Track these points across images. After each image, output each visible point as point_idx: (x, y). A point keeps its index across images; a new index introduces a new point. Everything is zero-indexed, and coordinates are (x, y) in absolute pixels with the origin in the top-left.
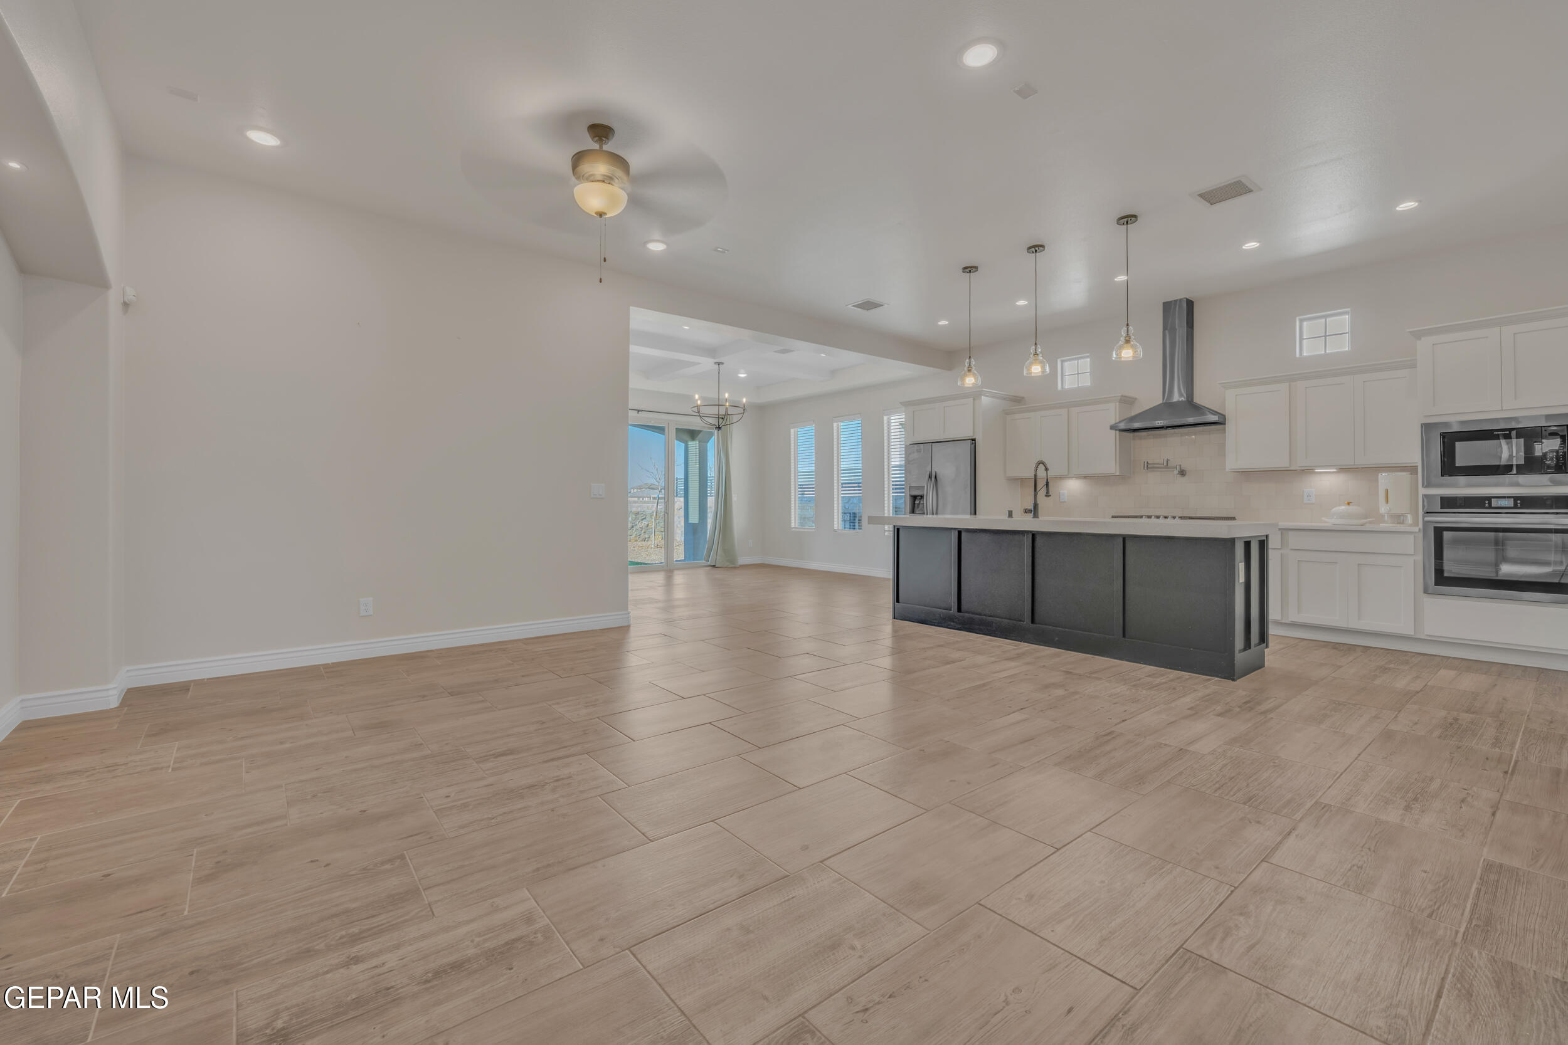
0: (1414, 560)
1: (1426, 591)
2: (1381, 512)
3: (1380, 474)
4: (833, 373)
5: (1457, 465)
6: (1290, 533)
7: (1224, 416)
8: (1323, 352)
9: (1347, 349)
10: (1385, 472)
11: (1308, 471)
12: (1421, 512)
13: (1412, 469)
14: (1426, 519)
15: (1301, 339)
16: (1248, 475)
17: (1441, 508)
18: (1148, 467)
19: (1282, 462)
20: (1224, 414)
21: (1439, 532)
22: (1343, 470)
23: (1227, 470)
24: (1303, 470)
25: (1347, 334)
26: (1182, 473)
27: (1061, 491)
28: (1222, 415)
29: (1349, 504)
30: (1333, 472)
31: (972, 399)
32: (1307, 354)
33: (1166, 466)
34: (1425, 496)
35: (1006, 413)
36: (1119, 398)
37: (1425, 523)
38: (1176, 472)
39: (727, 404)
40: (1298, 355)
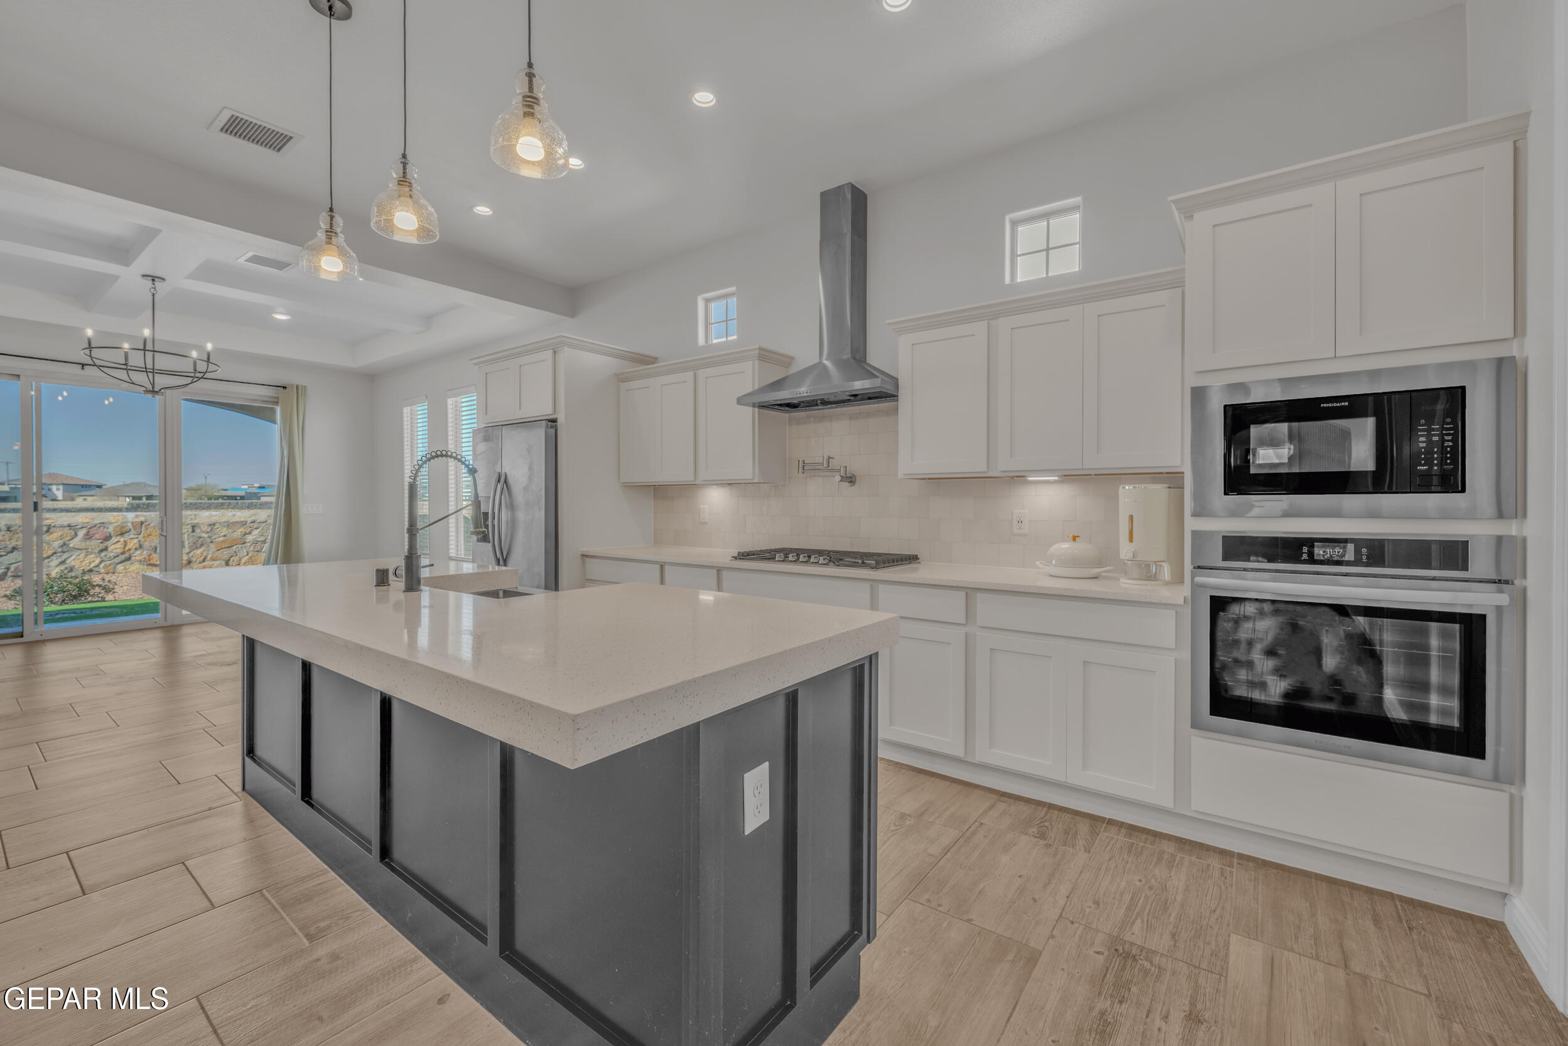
0: (1176, 659)
1: (1196, 724)
2: (1121, 557)
3: (1121, 487)
4: (428, 320)
5: (1251, 472)
6: (979, 595)
7: (895, 381)
8: (1045, 276)
9: (1077, 270)
10: (1129, 483)
11: (1017, 479)
12: (1188, 567)
13: (1173, 479)
14: (1198, 579)
15: (1014, 256)
16: (938, 483)
17: (1225, 559)
18: (804, 467)
19: (975, 464)
20: (895, 376)
21: (1219, 604)
22: (1069, 477)
23: (900, 476)
24: (1012, 477)
25: (1078, 246)
26: (851, 479)
27: (701, 507)
28: (895, 378)
29: (1074, 538)
30: (1055, 482)
31: (550, 352)
32: (1022, 280)
33: (826, 467)
34: (1195, 534)
35: (622, 378)
36: (757, 352)
37: (1196, 588)
38: (838, 478)
39: (126, 346)
40: (1007, 281)
